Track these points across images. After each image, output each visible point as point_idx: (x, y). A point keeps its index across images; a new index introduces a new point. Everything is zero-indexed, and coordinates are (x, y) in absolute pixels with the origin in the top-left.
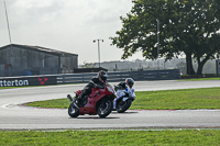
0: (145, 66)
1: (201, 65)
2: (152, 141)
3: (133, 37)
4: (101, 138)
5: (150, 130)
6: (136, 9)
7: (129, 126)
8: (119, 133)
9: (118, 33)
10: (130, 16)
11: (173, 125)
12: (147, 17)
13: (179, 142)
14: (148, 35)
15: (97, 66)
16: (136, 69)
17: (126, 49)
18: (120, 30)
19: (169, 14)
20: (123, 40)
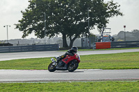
0: (37, 42)
1: (72, 41)
2: (41, 90)
3: (29, 24)
4: (9, 88)
5: (40, 82)
6: (31, 6)
7: (26, 80)
8: (20, 85)
9: (19, 21)
10: (27, 11)
11: (54, 79)
12: (38, 11)
13: (58, 90)
14: (39, 23)
15: (6, 42)
16: (31, 44)
17: (25, 32)
18: (21, 19)
19: (52, 9)
20: (22, 26)
